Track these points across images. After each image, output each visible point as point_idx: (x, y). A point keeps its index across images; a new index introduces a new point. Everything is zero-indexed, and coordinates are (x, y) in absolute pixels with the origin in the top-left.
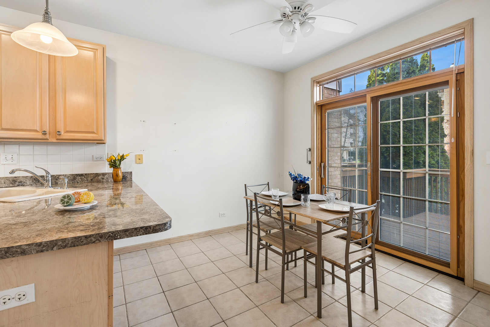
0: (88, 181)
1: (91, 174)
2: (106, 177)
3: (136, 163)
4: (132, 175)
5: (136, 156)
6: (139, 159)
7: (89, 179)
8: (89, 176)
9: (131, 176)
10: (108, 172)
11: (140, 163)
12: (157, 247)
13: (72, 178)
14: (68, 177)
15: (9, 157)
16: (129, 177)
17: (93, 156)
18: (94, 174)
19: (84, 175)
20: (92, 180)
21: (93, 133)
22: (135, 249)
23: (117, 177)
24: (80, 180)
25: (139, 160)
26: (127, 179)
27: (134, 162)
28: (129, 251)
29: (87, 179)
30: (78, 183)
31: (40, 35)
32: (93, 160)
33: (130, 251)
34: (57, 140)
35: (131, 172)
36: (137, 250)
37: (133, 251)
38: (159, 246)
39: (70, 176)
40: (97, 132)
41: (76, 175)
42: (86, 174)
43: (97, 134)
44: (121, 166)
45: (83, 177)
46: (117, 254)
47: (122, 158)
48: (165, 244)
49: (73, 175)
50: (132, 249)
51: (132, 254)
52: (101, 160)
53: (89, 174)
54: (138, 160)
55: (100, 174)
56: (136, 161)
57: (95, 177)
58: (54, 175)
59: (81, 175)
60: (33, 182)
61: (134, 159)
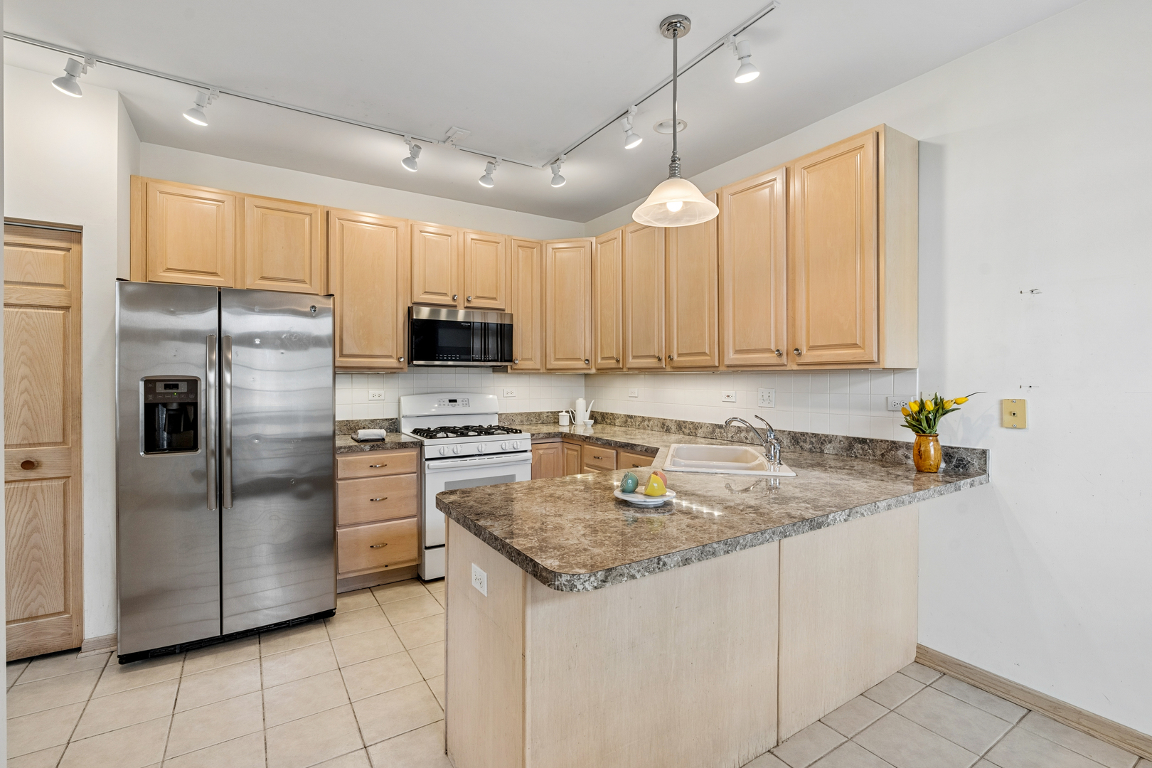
0: (874, 456)
1: (881, 441)
3: (1002, 425)
4: (986, 461)
5: (1001, 402)
6: (1013, 414)
7: (878, 453)
8: (878, 445)
9: (982, 462)
11: (1015, 428)
12: (1076, 728)
13: (846, 444)
14: (840, 441)
15: (766, 397)
16: (976, 464)
17: (887, 398)
18: (888, 441)
19: (868, 441)
20: (883, 455)
22: (994, 686)
24: (860, 451)
25: (1012, 417)
26: (971, 470)
27: (996, 422)
28: (973, 682)
29: (874, 452)
30: (856, 457)
31: (665, 204)
32: (887, 409)
33: (977, 684)
34: (798, 365)
35: (984, 452)
36: (999, 694)
37: (986, 688)
38: (1084, 732)
39: (843, 439)
40: (865, 344)
41: (854, 438)
42: (872, 440)
43: (863, 350)
45: (867, 447)
46: (940, 668)
47: (941, 408)
48: (1115, 742)
49: (847, 438)
50: (985, 683)
51: (975, 695)
53: (877, 441)
54: (1007, 418)
55: (900, 444)
56: (1002, 419)
57: (890, 450)
58: (819, 435)
59: (863, 441)
60: (791, 442)
61: (995, 412)
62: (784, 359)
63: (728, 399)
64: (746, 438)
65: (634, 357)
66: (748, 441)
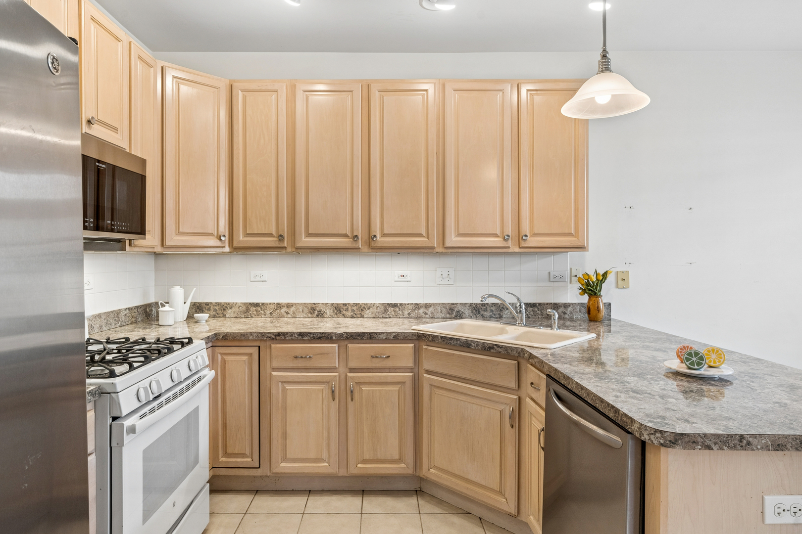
0: (542, 315)
1: (547, 304)
2: (569, 310)
3: (617, 287)
4: (610, 309)
5: (618, 273)
6: (623, 280)
9: (609, 311)
10: (571, 302)
11: (623, 288)
15: (445, 275)
17: (549, 273)
18: (551, 303)
19: (537, 305)
21: (570, 234)
23: (599, 312)
24: (532, 313)
25: (623, 282)
27: (614, 285)
29: (542, 312)
32: (549, 281)
34: (520, 248)
35: (611, 304)
40: (575, 233)
42: (540, 304)
43: (575, 237)
44: (602, 293)
45: (536, 309)
47: (604, 278)
52: (561, 280)
53: (544, 304)
54: (620, 282)
56: (617, 283)
59: (534, 305)
61: (613, 279)
62: (510, 243)
63: (403, 279)
64: (426, 314)
65: (309, 235)
66: (427, 316)
